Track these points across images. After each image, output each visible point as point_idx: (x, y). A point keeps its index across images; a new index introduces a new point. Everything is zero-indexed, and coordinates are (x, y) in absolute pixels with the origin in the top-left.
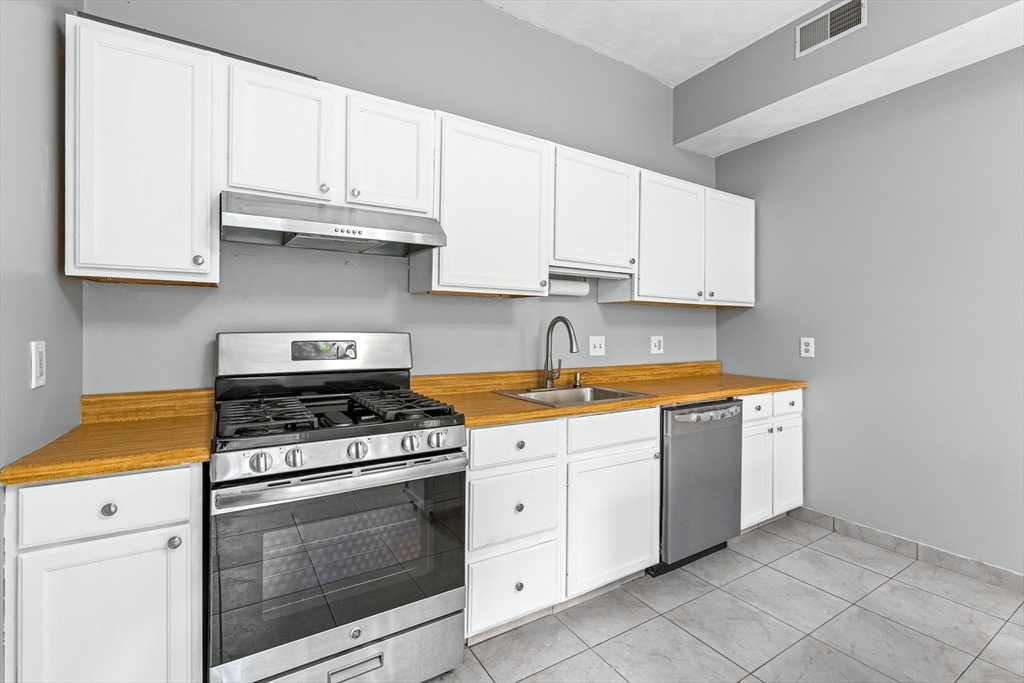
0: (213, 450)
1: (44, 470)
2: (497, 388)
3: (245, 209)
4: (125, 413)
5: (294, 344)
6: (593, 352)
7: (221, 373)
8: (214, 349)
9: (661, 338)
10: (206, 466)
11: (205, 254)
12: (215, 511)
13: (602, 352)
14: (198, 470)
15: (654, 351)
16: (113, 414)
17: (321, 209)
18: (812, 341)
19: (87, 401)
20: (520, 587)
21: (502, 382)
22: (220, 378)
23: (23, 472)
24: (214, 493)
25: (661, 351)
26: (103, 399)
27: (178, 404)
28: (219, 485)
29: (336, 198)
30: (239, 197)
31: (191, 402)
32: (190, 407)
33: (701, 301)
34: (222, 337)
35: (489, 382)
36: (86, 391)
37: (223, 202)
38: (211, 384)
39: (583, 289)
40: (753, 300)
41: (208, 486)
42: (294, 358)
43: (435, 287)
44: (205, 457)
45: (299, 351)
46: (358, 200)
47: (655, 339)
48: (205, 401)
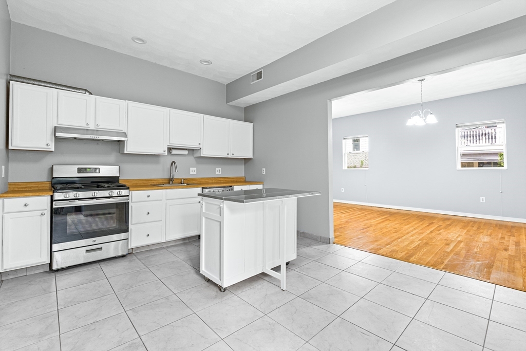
0: (54, 192)
1: (10, 195)
2: (153, 184)
3: (63, 132)
4: (22, 188)
5: (78, 168)
6: (191, 173)
7: (54, 177)
8: (52, 169)
9: (220, 169)
10: (52, 197)
11: (50, 143)
12: (54, 207)
13: (195, 173)
14: (50, 197)
15: (217, 173)
16: (18, 188)
17: (87, 131)
18: (264, 169)
19: (10, 184)
20: (148, 235)
21: (155, 182)
22: (54, 178)
23: (5, 195)
24: (54, 202)
25: (220, 173)
26: (15, 184)
27: (39, 185)
28: (55, 201)
29: (92, 127)
30: (60, 128)
31: (43, 185)
32: (43, 186)
33: (229, 156)
34: (54, 166)
35: (150, 182)
36: (9, 182)
37: (56, 129)
38: (50, 180)
39: (186, 152)
40: (252, 156)
41: (52, 201)
42: (78, 173)
43: (125, 152)
44: (52, 194)
45: (80, 170)
46: (99, 127)
47: (217, 169)
48: (48, 185)
